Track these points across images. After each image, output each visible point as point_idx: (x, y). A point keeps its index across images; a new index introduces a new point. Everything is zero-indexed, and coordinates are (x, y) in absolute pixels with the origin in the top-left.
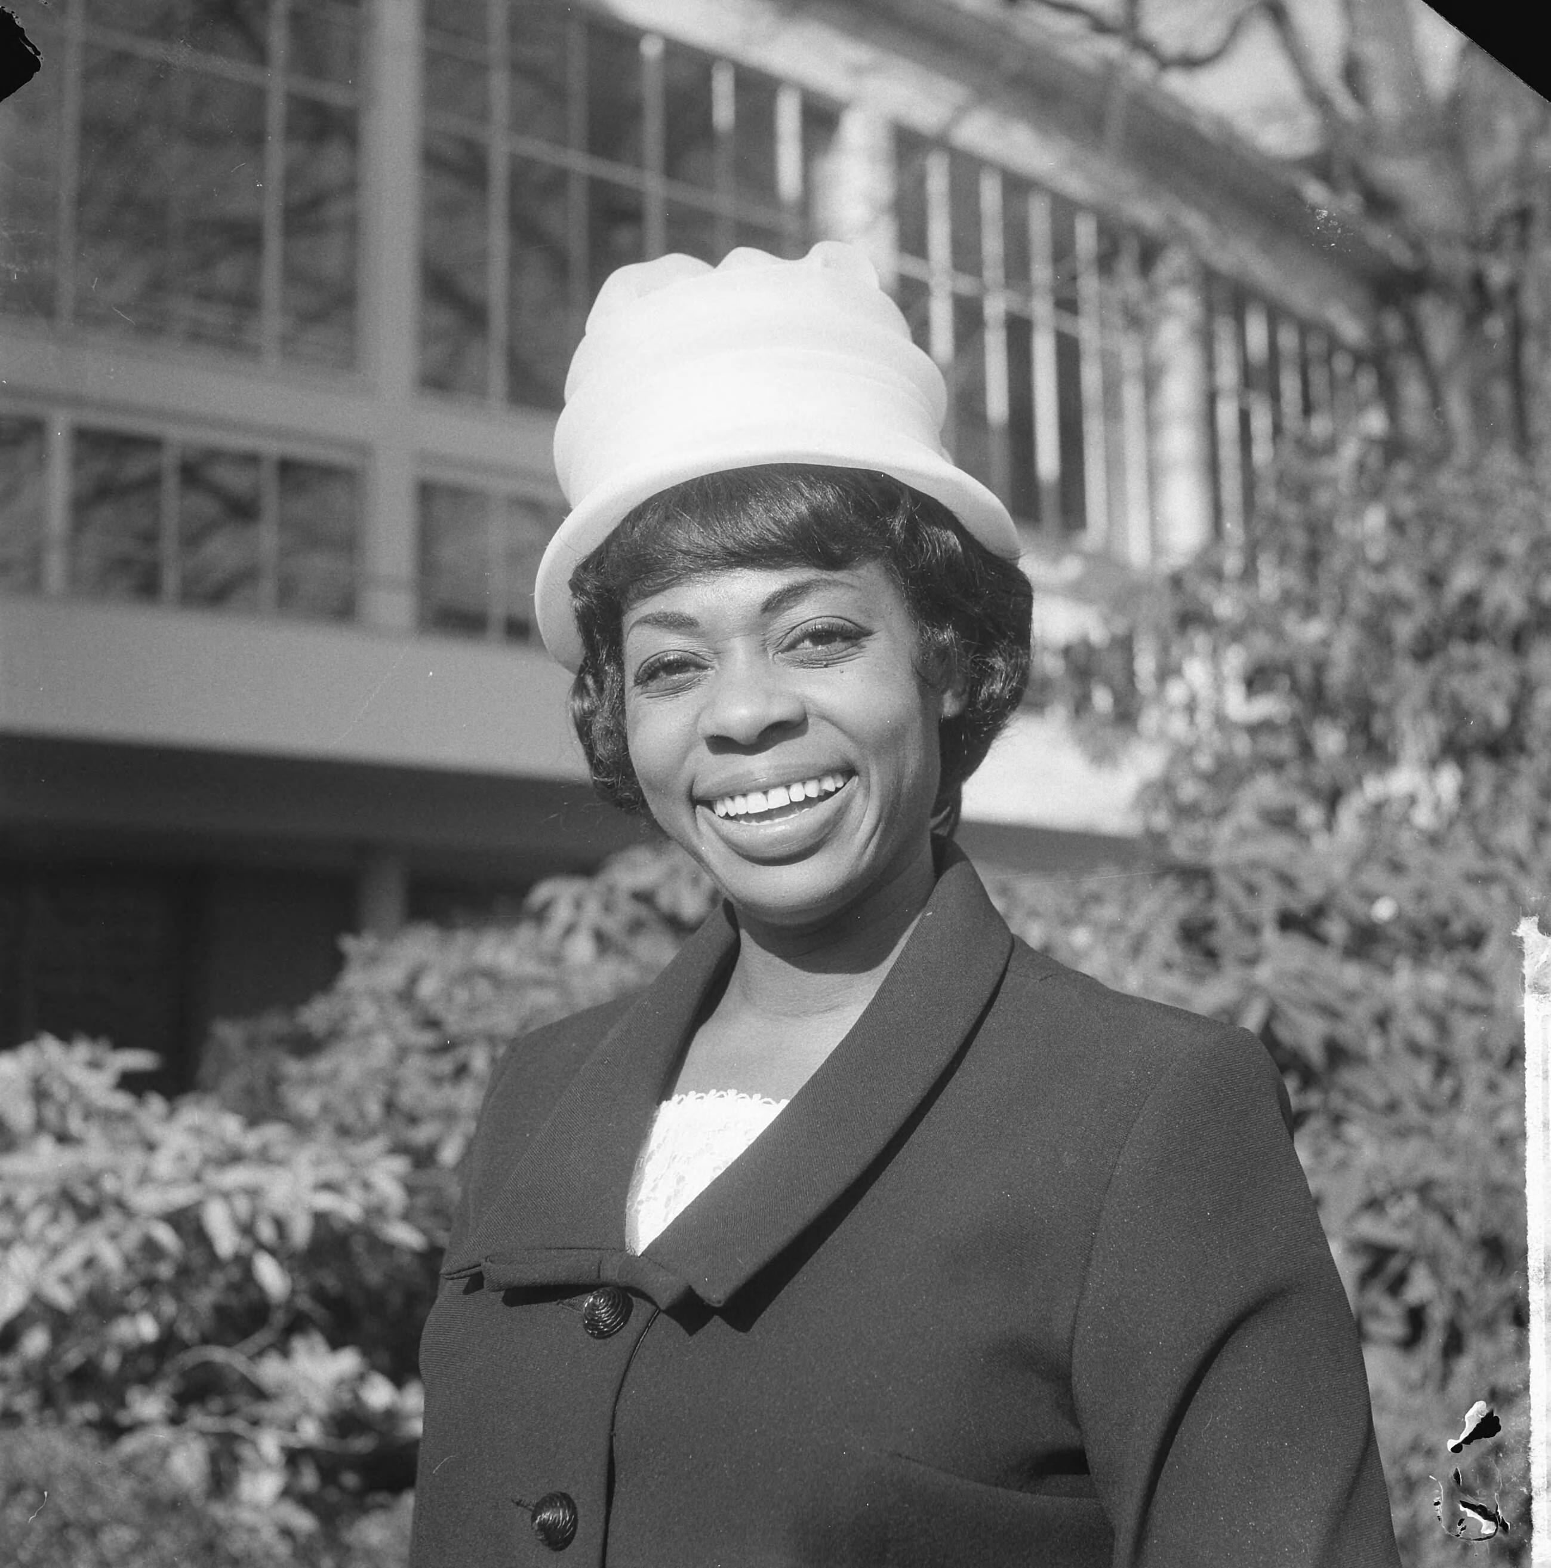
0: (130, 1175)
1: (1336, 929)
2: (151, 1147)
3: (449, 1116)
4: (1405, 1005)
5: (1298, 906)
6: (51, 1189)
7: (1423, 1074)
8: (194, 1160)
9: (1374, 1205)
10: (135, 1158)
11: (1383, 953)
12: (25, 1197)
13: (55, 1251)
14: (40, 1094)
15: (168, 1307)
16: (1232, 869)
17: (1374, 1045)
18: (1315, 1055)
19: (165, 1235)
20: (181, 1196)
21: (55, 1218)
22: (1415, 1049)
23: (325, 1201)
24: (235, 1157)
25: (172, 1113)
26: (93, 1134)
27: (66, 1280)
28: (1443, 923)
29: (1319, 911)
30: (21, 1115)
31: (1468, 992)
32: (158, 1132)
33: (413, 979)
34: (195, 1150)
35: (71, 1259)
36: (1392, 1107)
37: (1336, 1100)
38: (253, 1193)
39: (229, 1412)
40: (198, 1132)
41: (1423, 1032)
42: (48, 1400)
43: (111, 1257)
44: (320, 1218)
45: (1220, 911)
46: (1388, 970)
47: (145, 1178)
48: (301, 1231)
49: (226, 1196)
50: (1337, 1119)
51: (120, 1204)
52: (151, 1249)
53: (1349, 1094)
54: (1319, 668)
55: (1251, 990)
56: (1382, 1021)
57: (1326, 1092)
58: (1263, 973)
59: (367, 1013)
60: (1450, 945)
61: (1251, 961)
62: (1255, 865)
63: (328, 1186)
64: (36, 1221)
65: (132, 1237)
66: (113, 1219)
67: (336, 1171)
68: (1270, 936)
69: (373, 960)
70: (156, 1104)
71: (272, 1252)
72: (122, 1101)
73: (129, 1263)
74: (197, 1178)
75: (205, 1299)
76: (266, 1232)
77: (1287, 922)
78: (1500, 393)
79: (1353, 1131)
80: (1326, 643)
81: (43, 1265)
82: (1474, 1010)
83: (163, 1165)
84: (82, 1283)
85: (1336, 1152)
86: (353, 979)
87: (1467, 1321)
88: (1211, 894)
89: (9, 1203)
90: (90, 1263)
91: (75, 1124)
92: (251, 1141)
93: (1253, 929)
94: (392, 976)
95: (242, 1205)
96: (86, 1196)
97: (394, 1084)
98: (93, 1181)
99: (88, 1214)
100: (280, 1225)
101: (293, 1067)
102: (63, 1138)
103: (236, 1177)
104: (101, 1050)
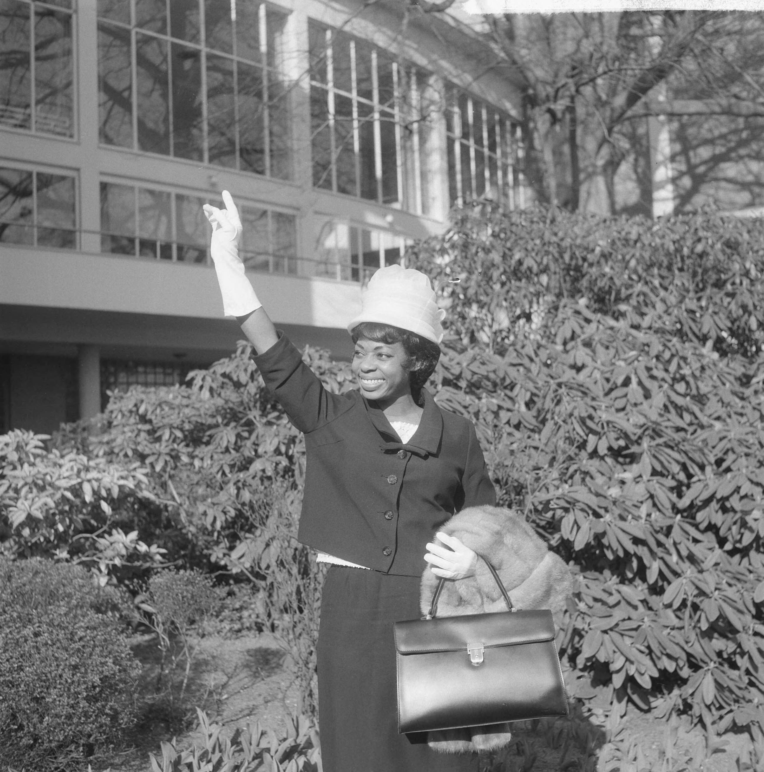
1: (463, 384)
2: (60, 466)
4: (484, 409)
5: (450, 376)
6: (28, 481)
10: (55, 470)
15: (67, 521)
19: (69, 495)
20: (74, 482)
21: (30, 491)
23: (122, 482)
24: (88, 469)
29: (459, 377)
31: (508, 404)
35: (39, 503)
38: (98, 480)
40: (73, 461)
43: (51, 503)
44: (121, 488)
47: (59, 476)
48: (115, 493)
49: (89, 481)
51: (52, 485)
52: (64, 499)
63: (122, 478)
64: (24, 491)
65: (58, 495)
66: (50, 490)
67: (124, 473)
71: (105, 499)
73: (57, 504)
74: (78, 476)
75: (80, 518)
76: (104, 493)
77: (446, 382)
78: (566, 149)
82: (508, 410)
83: (65, 472)
84: (44, 509)
90: (44, 505)
91: (32, 459)
92: (92, 464)
95: (95, 484)
96: (40, 482)
99: (42, 489)
100: (109, 491)
102: (31, 464)
103: (91, 475)
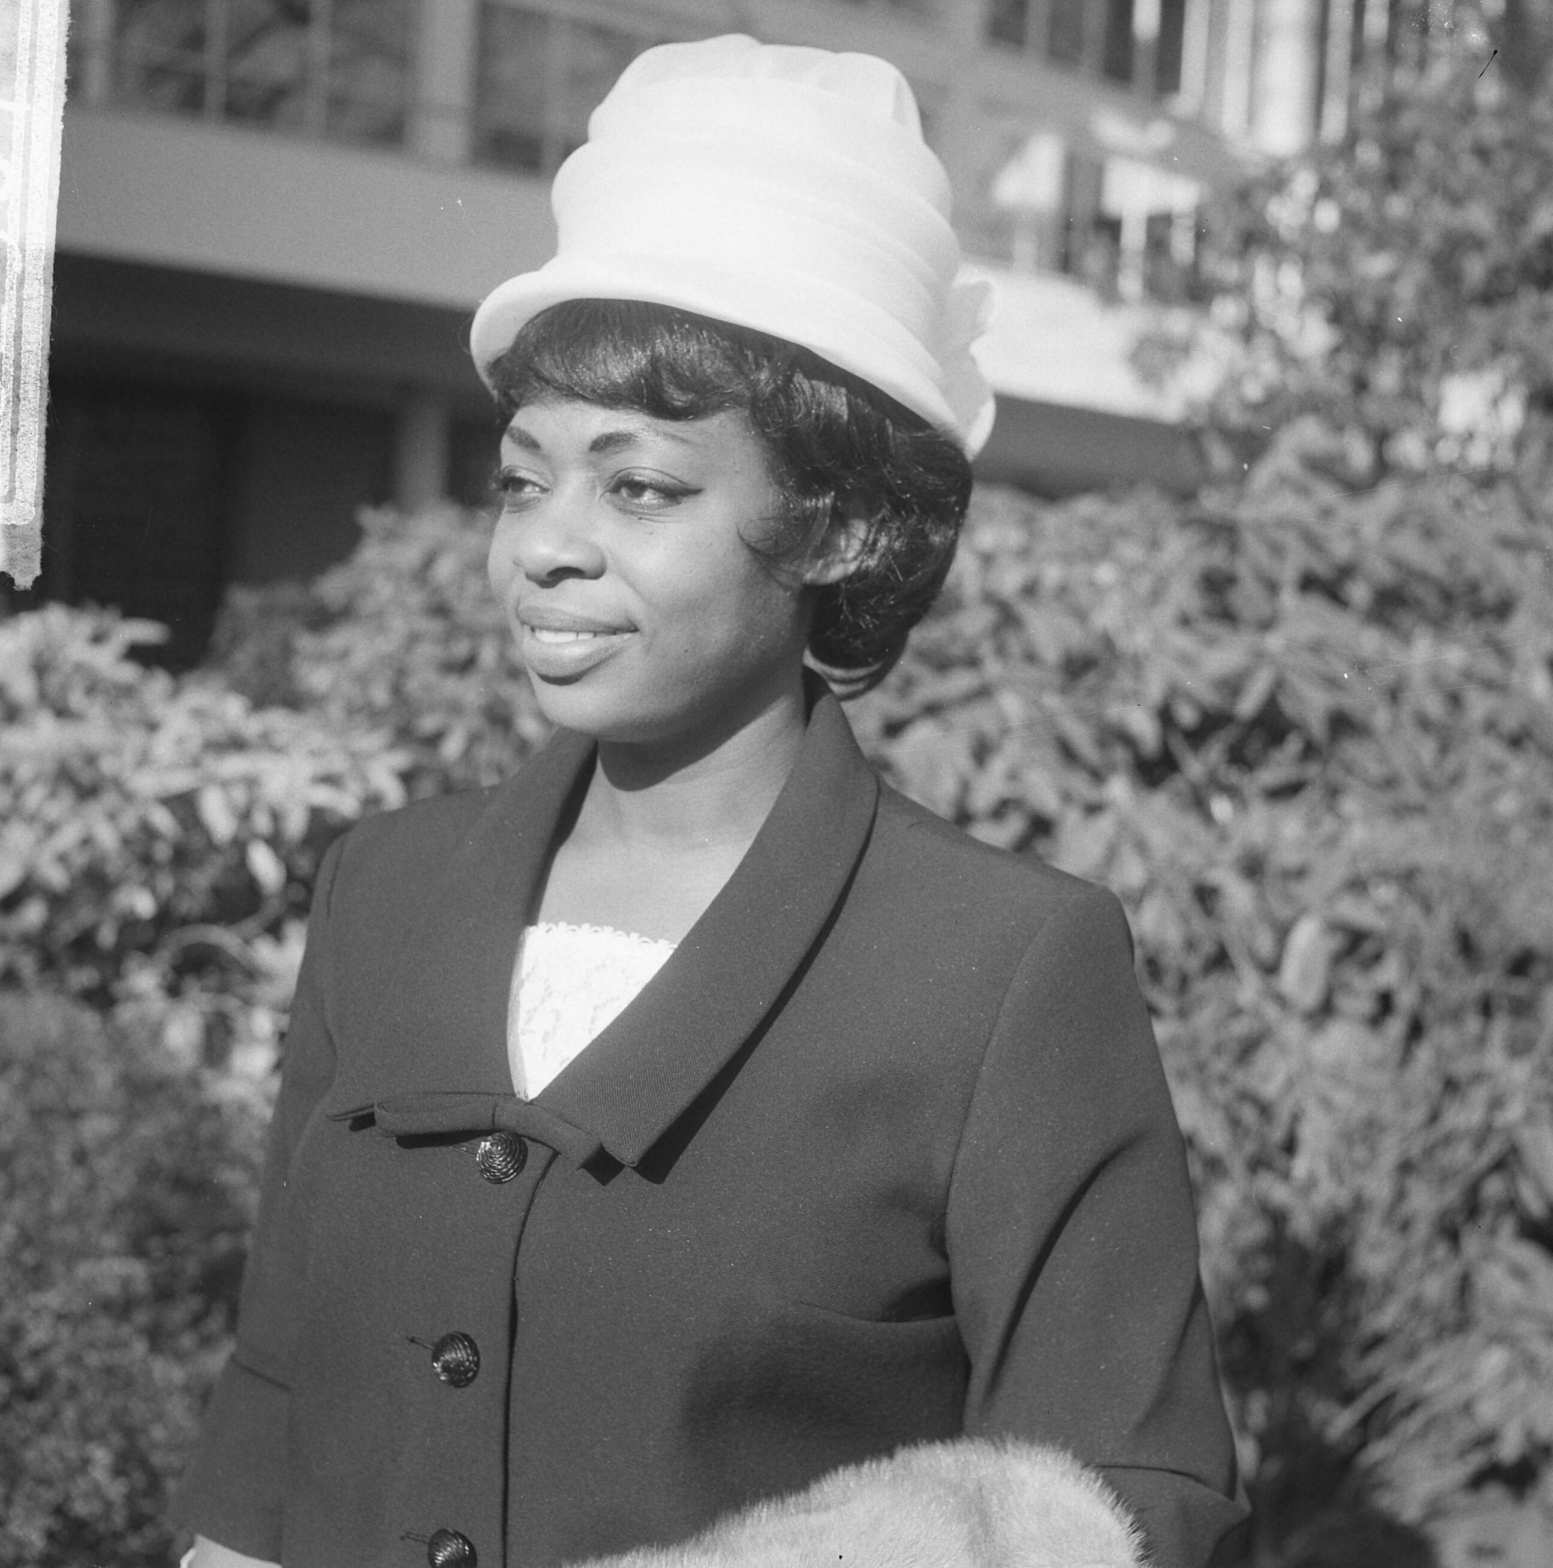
0: (129, 757)
1: (1359, 593)
2: (152, 727)
3: (455, 708)
4: (1418, 678)
5: (1322, 568)
6: (50, 767)
7: (1427, 750)
8: (194, 744)
9: (1357, 885)
10: (135, 738)
11: (1405, 619)
12: (24, 772)
13: (51, 829)
14: (41, 668)
15: (166, 884)
16: (1259, 528)
17: (1381, 718)
18: (1317, 728)
19: (163, 820)
20: (180, 781)
21: (53, 795)
22: (1424, 724)
23: (323, 796)
24: (236, 744)
25: (175, 693)
26: (95, 711)
27: (62, 859)
28: (1474, 588)
29: (1347, 571)
30: (23, 688)
31: (1489, 666)
32: (159, 709)
33: (429, 562)
34: (194, 734)
35: (68, 837)
36: (1390, 782)
37: (1335, 773)
38: (251, 782)
39: (223, 989)
40: (198, 714)
41: (1434, 706)
42: (48, 962)
43: (107, 837)
44: (316, 814)
45: (1242, 568)
46: (1406, 639)
47: (144, 760)
48: (296, 825)
49: (225, 785)
50: (1333, 792)
51: (117, 784)
52: (148, 832)
53: (1349, 769)
54: (1383, 305)
55: (1260, 656)
56: (1394, 694)
57: (1325, 763)
58: (1274, 642)
59: (383, 590)
60: (1478, 612)
61: (1266, 625)
62: (1282, 523)
63: (327, 780)
64: (34, 797)
65: (129, 821)
66: (109, 799)
67: (338, 764)
68: (1289, 599)
69: (391, 536)
70: (159, 683)
71: (266, 840)
72: (128, 673)
73: (126, 841)
74: (195, 763)
75: (202, 879)
76: (262, 822)
77: (1308, 583)
79: (1350, 805)
80: (1392, 278)
81: (40, 841)
82: (1489, 685)
83: (163, 747)
84: (80, 860)
85: (1328, 825)
86: (370, 554)
87: (1430, 1014)
88: (1234, 548)
89: (7, 777)
90: (87, 842)
91: (76, 699)
92: (252, 726)
93: (1272, 587)
94: (409, 555)
95: (239, 795)
96: (85, 777)
97: (401, 673)
98: (91, 759)
99: (86, 793)
100: (276, 817)
101: (305, 642)
102: (62, 713)
103: (234, 765)
104: (109, 619)
